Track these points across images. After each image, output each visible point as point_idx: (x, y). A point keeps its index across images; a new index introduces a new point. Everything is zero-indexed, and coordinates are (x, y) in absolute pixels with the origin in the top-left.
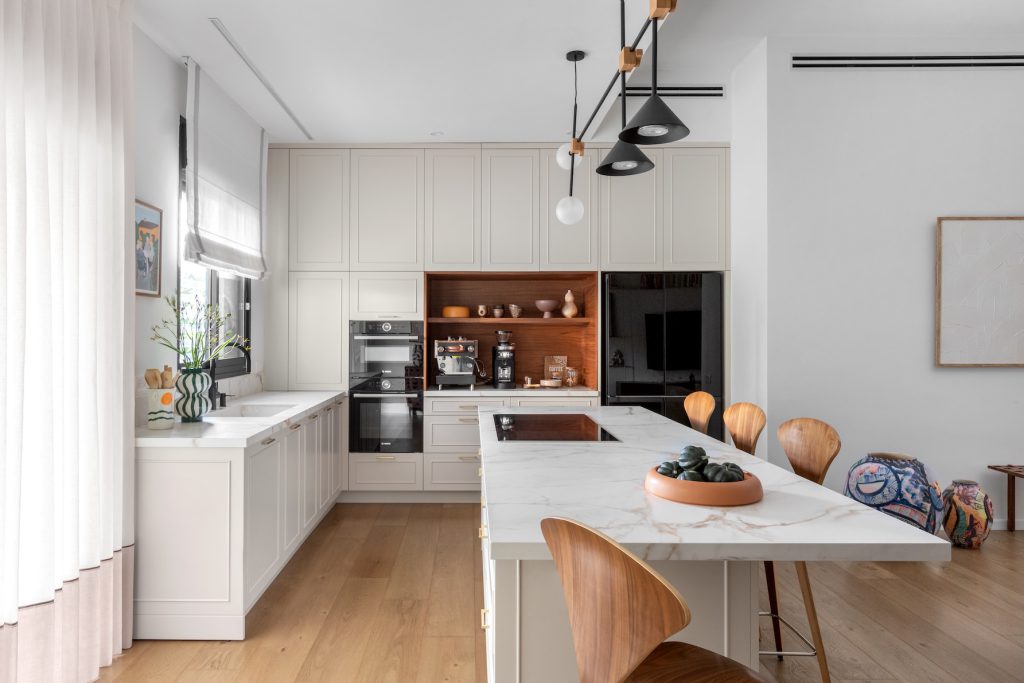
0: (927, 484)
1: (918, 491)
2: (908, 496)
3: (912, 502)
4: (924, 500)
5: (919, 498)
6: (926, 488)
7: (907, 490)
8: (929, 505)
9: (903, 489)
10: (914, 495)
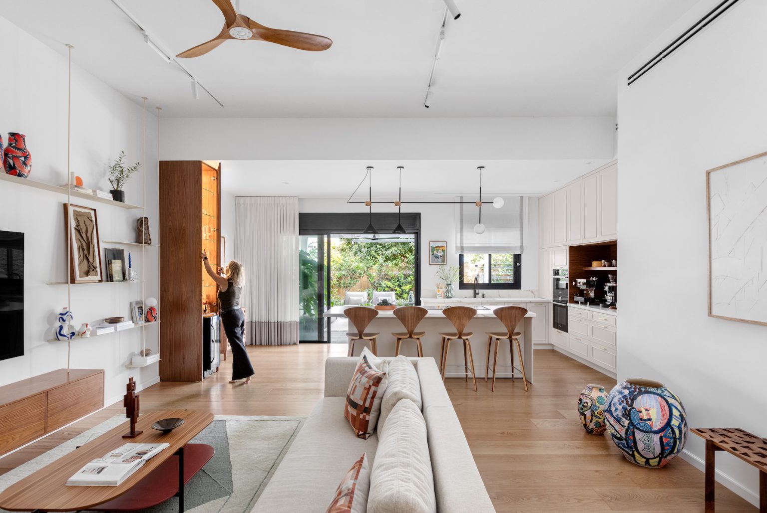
0: (631, 406)
1: (620, 407)
2: (613, 409)
3: (614, 414)
4: (623, 415)
5: (619, 413)
6: (629, 408)
7: (614, 404)
8: (628, 422)
9: (612, 403)
10: (616, 409)
